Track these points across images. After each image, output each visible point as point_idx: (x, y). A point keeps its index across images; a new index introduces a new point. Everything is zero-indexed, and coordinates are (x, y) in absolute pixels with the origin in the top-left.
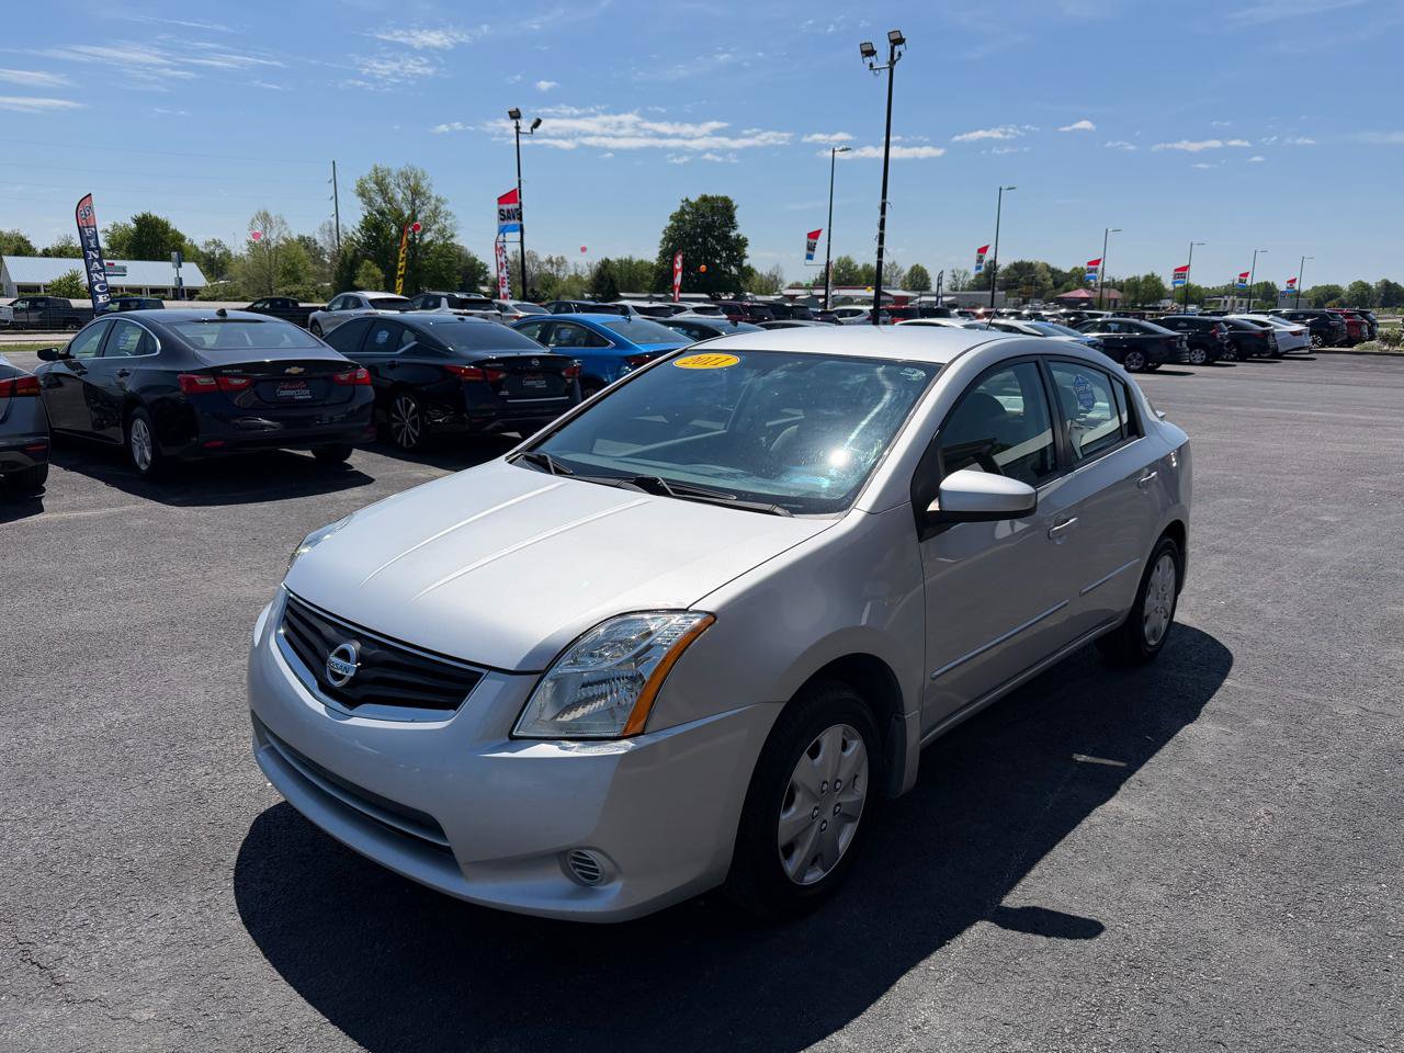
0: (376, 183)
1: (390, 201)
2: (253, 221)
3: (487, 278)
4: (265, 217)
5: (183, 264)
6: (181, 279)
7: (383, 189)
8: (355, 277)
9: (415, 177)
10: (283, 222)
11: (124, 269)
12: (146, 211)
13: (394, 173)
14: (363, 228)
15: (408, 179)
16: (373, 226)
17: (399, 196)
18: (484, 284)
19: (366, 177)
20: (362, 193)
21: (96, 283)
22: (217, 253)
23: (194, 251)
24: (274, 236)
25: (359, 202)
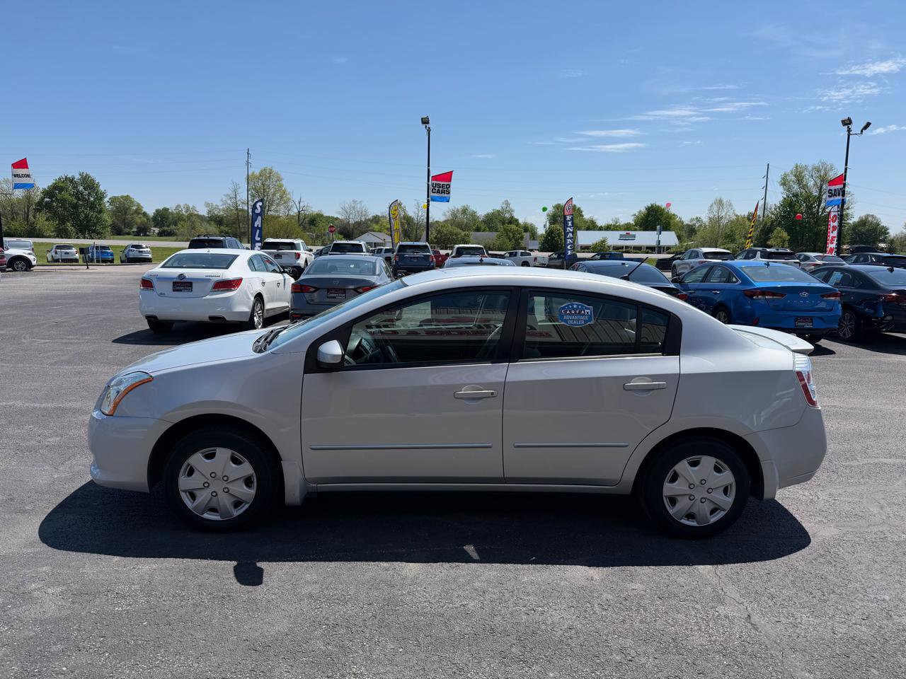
0: (795, 176)
1: (805, 187)
2: (712, 205)
3: (886, 237)
4: (720, 203)
5: (662, 232)
6: (659, 241)
7: (799, 179)
8: (768, 239)
9: (825, 169)
10: (730, 205)
11: (634, 236)
12: (653, 203)
13: (810, 168)
14: (781, 205)
15: (819, 171)
16: (789, 205)
17: (811, 183)
18: (883, 241)
19: (788, 171)
20: (784, 183)
21: (568, 244)
22: (697, 225)
23: (680, 224)
24: (723, 214)
25: (781, 189)
